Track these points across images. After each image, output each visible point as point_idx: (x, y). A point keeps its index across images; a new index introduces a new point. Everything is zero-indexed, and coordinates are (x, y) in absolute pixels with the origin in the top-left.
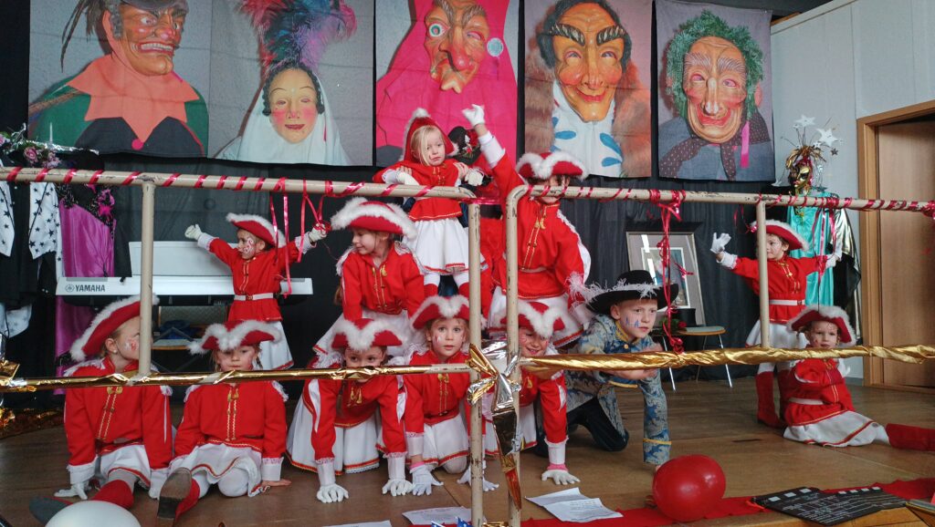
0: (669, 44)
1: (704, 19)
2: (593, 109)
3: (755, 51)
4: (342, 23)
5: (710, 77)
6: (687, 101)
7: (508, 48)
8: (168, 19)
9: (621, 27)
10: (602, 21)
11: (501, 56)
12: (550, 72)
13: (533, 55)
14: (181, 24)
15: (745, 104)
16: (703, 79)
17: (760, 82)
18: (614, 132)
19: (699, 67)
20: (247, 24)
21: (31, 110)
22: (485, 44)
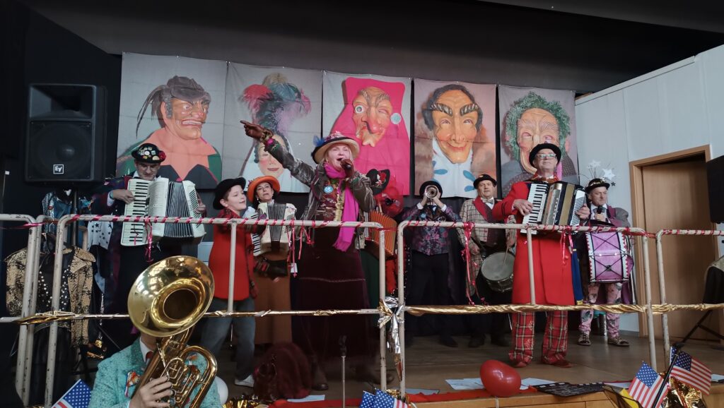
0: (507, 114)
1: (530, 97)
2: (458, 155)
3: (565, 116)
4: (302, 106)
5: (535, 134)
6: (519, 150)
7: (404, 119)
8: (199, 106)
9: (476, 104)
10: (463, 101)
11: (399, 124)
12: (430, 133)
13: (420, 123)
14: (207, 109)
16: (530, 135)
17: (568, 136)
18: (472, 170)
19: (527, 128)
20: (246, 108)
21: (118, 161)
22: (390, 116)
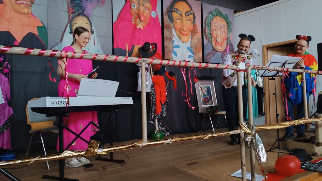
0: (206, 18)
1: (216, 10)
2: (185, 38)
3: (230, 22)
4: (100, 0)
5: (218, 30)
6: (211, 37)
7: (158, 15)
9: (192, 11)
10: (187, 8)
11: (156, 17)
12: (171, 24)
13: (166, 18)
15: (228, 39)
16: (216, 30)
17: (231, 32)
18: (191, 47)
19: (215, 26)
22: (151, 13)
